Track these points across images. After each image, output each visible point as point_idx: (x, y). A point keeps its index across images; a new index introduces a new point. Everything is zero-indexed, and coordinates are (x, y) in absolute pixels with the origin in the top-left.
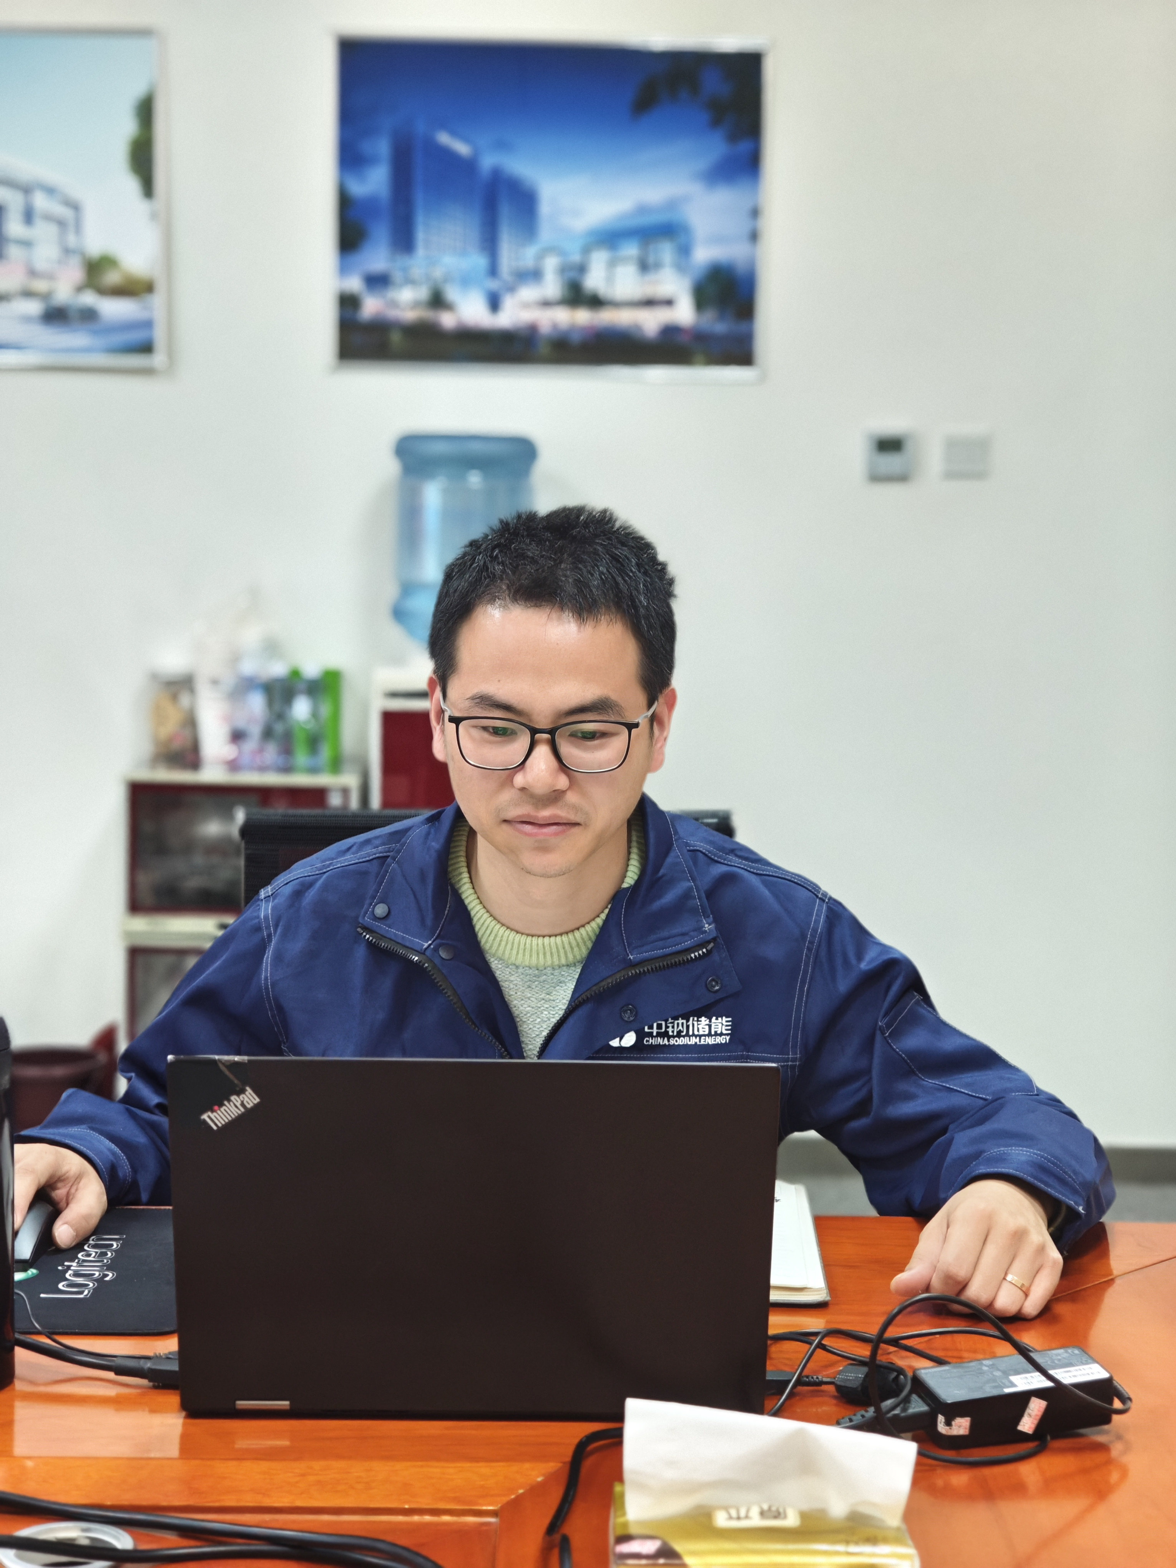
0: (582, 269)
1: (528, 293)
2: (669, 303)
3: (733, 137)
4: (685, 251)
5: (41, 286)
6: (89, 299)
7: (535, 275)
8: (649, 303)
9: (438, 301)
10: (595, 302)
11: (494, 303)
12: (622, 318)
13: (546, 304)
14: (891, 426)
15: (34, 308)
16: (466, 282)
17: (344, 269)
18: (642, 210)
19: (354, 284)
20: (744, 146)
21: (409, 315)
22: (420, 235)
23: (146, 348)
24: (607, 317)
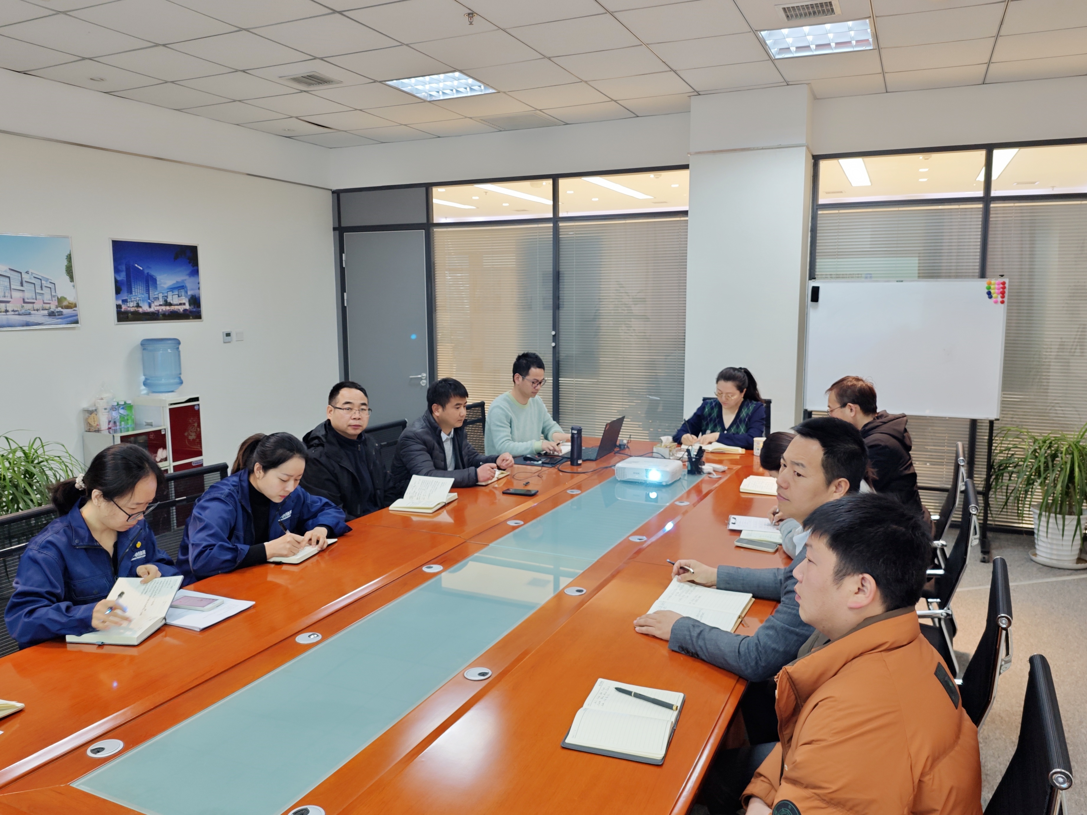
0: (167, 297)
1: (157, 303)
2: (184, 304)
3: (193, 266)
4: (186, 292)
5: (47, 306)
6: (60, 309)
7: (158, 298)
8: (180, 304)
9: (138, 306)
10: (170, 305)
11: (150, 307)
12: (176, 308)
13: (160, 305)
14: (228, 331)
15: (46, 312)
16: (143, 301)
17: (117, 299)
18: (177, 282)
19: (120, 302)
20: (195, 268)
21: (132, 309)
22: (133, 289)
23: (77, 322)
24: (172, 308)
